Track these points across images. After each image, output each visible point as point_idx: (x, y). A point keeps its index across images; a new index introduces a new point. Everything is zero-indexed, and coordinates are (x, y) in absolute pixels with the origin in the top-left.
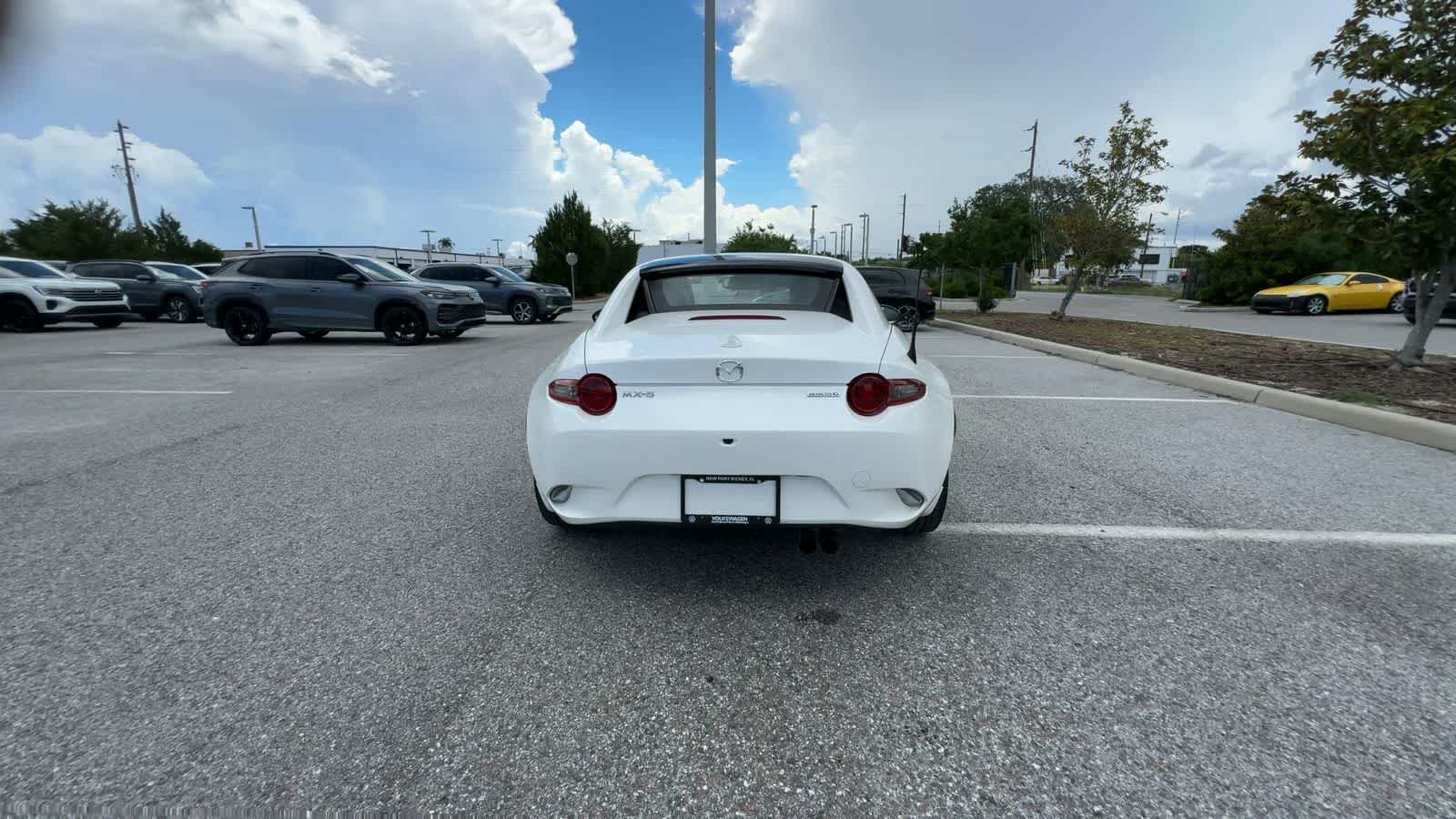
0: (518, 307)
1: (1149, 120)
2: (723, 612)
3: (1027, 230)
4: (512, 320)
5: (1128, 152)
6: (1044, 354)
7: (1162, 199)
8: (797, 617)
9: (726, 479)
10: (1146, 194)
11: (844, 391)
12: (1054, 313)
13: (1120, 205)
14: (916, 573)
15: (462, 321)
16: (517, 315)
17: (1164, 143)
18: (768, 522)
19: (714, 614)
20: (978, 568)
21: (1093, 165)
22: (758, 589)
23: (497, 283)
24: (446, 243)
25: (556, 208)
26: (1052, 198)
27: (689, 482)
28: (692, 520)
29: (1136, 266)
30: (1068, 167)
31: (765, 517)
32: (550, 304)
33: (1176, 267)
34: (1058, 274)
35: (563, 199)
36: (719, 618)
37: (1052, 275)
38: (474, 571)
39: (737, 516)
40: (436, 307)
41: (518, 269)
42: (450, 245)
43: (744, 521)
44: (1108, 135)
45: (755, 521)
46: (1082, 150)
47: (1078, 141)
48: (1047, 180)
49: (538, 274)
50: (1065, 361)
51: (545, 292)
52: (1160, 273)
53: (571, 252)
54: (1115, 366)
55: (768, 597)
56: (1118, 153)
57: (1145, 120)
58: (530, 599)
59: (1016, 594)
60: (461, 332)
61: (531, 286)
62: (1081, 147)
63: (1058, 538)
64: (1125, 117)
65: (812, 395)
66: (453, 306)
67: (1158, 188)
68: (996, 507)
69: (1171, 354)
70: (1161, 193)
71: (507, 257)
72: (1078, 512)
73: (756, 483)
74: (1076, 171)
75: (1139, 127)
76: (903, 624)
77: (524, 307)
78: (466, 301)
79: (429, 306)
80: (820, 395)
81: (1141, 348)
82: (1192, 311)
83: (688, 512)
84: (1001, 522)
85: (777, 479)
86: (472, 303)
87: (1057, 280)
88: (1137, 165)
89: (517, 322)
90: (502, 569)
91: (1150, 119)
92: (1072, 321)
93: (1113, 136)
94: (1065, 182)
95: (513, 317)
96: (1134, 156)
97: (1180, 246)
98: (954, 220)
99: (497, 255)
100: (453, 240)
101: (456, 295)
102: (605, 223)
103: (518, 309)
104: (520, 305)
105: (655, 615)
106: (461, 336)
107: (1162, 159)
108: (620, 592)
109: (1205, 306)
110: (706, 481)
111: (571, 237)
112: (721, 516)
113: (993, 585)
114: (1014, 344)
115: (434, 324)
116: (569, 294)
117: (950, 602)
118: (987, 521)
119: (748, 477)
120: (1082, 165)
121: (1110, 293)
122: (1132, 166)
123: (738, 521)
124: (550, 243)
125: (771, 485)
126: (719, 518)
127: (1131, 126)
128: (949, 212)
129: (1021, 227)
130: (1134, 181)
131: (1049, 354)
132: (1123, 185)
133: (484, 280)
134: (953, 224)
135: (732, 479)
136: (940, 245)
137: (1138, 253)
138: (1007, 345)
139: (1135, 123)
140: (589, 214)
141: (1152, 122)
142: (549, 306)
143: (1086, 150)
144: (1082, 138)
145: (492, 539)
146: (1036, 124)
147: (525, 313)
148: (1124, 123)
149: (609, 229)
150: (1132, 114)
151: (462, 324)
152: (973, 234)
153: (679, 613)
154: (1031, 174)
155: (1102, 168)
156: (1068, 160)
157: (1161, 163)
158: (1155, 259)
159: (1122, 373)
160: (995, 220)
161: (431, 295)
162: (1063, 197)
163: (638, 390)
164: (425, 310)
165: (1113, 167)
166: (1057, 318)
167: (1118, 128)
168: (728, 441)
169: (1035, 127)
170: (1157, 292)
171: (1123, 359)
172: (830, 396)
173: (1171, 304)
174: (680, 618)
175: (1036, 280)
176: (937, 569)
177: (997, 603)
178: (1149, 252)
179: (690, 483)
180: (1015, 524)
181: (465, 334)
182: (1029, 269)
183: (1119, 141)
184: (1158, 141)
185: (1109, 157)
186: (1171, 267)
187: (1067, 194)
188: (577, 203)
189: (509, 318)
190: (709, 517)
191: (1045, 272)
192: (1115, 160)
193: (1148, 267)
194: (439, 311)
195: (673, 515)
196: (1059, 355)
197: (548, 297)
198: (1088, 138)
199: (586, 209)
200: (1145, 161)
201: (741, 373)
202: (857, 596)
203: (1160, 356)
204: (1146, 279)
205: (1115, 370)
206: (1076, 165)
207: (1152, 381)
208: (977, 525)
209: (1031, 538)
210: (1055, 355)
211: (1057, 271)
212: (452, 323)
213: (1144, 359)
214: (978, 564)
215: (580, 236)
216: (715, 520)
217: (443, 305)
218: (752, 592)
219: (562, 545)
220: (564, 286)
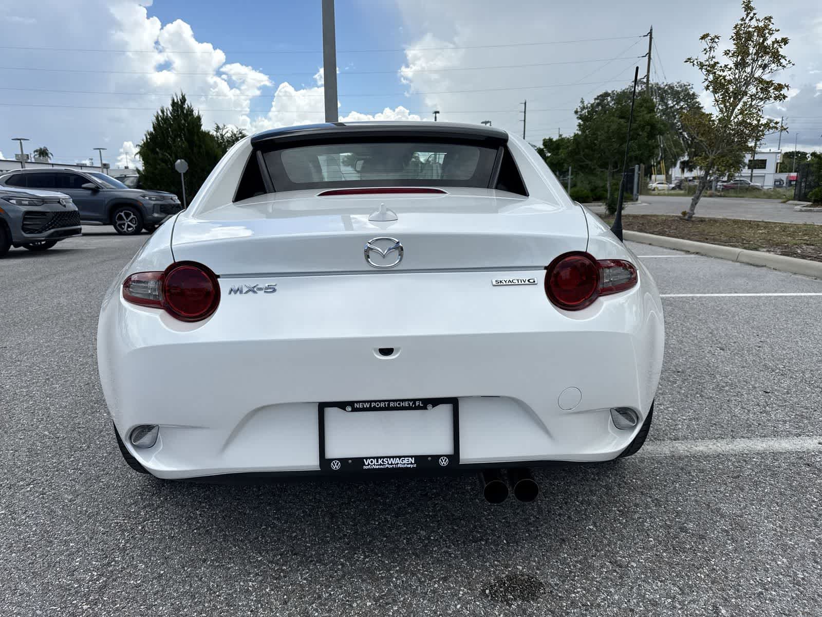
0: (121, 216)
1: (769, 19)
2: (381, 590)
3: (654, 129)
4: (114, 231)
5: (752, 50)
6: (683, 253)
7: (785, 97)
8: (484, 591)
9: (382, 405)
10: (769, 92)
11: (540, 276)
12: (684, 213)
13: (745, 103)
14: (622, 513)
15: (52, 231)
16: (120, 225)
17: (785, 41)
18: (444, 463)
19: (368, 596)
20: (696, 501)
21: (718, 63)
22: (425, 551)
23: (96, 190)
24: (43, 153)
25: (163, 112)
26: (666, 105)
27: (330, 412)
28: (336, 466)
29: (746, 171)
30: (694, 65)
31: (438, 457)
32: (157, 213)
33: (781, 172)
34: (673, 179)
35: (170, 102)
36: (376, 600)
37: (669, 179)
38: (25, 549)
39: (400, 457)
40: (20, 215)
41: (122, 178)
42: (47, 154)
43: (409, 463)
44: (732, 33)
45: (426, 463)
46: (708, 47)
47: (703, 38)
48: (662, 86)
49: (145, 181)
50: (703, 259)
51: (150, 199)
52: (768, 178)
53: (180, 159)
54: (757, 263)
55: (439, 561)
56: (742, 51)
57: (766, 19)
58: (102, 589)
59: (753, 534)
60: (54, 243)
61: (135, 194)
62: (705, 44)
63: (775, 455)
64: (747, 16)
65: (499, 284)
66: (43, 213)
67: (780, 87)
68: (691, 420)
69: (809, 249)
70: (784, 92)
71: (111, 167)
72: (785, 422)
73: (425, 408)
74: (701, 69)
75: (761, 24)
76: (624, 590)
77: (127, 215)
78: (58, 208)
79: (11, 215)
80: (511, 283)
81: (777, 245)
82: (806, 211)
83: (329, 454)
84: (703, 439)
85: (454, 402)
86: (63, 209)
87: (673, 185)
88: (759, 63)
89: (120, 233)
90: (66, 542)
91: (771, 18)
92: (702, 220)
93: (737, 34)
94: (679, 89)
95: (116, 228)
96: (757, 53)
97: (783, 152)
98: (580, 121)
99: (100, 165)
100: (50, 150)
101: (43, 201)
102: (218, 128)
103: (121, 218)
104: (122, 214)
105: (286, 603)
106: (53, 248)
107: (784, 57)
108: (234, 568)
109: (817, 206)
110: (355, 410)
111: (181, 143)
112: (377, 458)
113: (723, 524)
114: (650, 244)
115: (18, 233)
116: (179, 202)
117: (676, 553)
118: (685, 438)
119: (414, 401)
120: (707, 63)
121: (724, 196)
122: (755, 65)
123: (401, 463)
124: (158, 150)
125: (446, 409)
126: (375, 461)
127: (754, 23)
128: (576, 112)
129: (648, 128)
130: (756, 79)
131: (688, 252)
132: (747, 84)
133: (81, 187)
134: (579, 125)
135: (392, 404)
136: (568, 147)
137: (748, 158)
138: (644, 245)
139: (757, 20)
140: (199, 118)
141: (772, 21)
142: (156, 215)
143: (710, 48)
144: (707, 35)
145: (56, 499)
146: (651, 30)
147: (129, 223)
148: (747, 21)
149: (222, 136)
150: (754, 11)
151: (52, 235)
152: (602, 135)
153: (320, 597)
154: (648, 80)
155: (726, 66)
156: (694, 58)
157: (782, 61)
158: (762, 164)
159: (764, 268)
160: (622, 121)
161: (14, 202)
162: (677, 104)
163: (251, 282)
164: (7, 220)
165: (737, 65)
166: (687, 217)
167: (742, 25)
168: (386, 352)
169: (651, 33)
170: (768, 195)
171: (762, 254)
172: (521, 283)
173: (784, 205)
174: (321, 604)
175: (653, 185)
176: (647, 506)
177: (736, 550)
178: (757, 157)
179: (331, 414)
180: (719, 440)
181: (58, 246)
182: (648, 173)
183: (742, 38)
184: (779, 39)
185: (733, 54)
186: (776, 172)
187: (681, 100)
188: (186, 106)
189: (111, 229)
190: (359, 461)
191: (662, 177)
192: (740, 58)
193: (757, 172)
194: (25, 219)
195: (308, 461)
196: (697, 253)
197: (154, 205)
198: (712, 36)
199: (195, 113)
200: (767, 59)
201: (401, 255)
202: (557, 552)
203: (799, 251)
204: (756, 183)
205: (757, 266)
206: (701, 63)
207: (797, 276)
208: (677, 444)
209: (744, 458)
210: (693, 253)
211: (673, 176)
212: (41, 232)
213: (783, 254)
214: (694, 495)
215: (191, 143)
216: (368, 465)
217: (28, 213)
218: (417, 556)
219: (156, 501)
220: (174, 193)
